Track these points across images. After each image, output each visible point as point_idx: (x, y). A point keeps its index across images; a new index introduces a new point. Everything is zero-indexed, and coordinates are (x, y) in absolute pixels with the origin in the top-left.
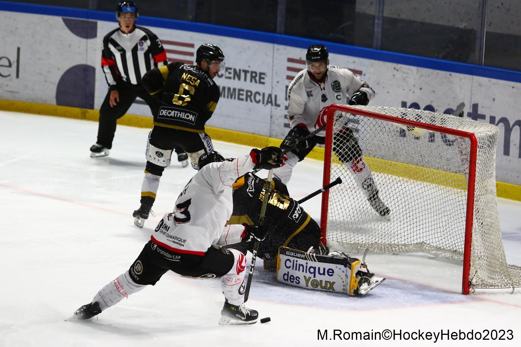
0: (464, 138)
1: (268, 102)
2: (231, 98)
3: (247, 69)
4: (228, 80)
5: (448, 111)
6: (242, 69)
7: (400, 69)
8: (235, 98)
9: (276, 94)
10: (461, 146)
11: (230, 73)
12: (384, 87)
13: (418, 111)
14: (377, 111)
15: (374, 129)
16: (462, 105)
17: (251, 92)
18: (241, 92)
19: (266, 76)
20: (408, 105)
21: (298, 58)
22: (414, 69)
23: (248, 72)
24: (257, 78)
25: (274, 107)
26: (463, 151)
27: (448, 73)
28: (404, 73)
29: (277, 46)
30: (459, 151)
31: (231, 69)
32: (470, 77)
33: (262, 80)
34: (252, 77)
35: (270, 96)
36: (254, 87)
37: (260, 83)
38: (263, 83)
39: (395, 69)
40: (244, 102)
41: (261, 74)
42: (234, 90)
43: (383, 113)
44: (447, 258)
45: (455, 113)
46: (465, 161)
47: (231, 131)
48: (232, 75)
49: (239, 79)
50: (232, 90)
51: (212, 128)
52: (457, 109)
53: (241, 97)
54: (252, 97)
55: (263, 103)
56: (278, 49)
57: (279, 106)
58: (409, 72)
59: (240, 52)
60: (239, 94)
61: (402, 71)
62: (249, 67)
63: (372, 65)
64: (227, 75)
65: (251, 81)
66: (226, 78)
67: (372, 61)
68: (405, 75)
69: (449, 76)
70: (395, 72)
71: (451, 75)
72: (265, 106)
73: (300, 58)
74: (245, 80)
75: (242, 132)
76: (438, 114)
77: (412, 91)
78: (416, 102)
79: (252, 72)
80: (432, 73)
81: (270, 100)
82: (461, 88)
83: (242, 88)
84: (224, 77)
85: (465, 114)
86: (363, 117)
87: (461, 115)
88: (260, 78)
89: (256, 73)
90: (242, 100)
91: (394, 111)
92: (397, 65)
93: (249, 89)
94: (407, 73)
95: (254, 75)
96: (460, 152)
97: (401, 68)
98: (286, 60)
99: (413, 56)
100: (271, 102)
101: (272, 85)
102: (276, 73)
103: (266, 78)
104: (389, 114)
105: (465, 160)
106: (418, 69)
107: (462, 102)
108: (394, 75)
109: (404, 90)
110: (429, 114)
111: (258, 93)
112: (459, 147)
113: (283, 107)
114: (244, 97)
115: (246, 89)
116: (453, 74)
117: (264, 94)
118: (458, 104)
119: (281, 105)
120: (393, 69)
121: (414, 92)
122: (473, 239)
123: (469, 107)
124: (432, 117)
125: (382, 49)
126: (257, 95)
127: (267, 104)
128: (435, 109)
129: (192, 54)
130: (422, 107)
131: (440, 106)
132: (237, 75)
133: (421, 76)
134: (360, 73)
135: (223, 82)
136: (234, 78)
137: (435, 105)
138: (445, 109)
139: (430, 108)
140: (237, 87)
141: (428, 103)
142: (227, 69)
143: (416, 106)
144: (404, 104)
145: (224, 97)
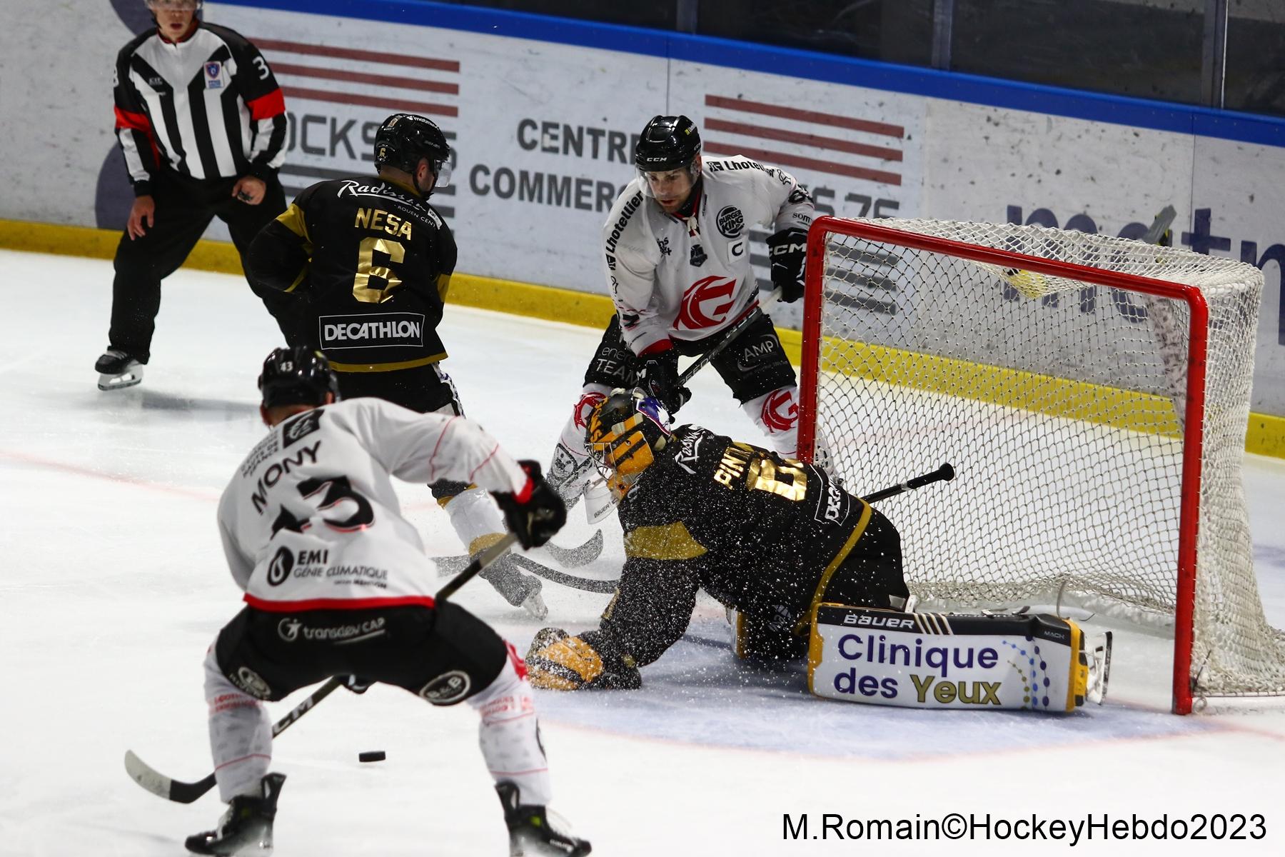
0: (1171, 300)
2: (559, 203)
3: (599, 125)
4: (549, 155)
5: (1133, 231)
6: (585, 126)
7: (1002, 121)
8: (568, 204)
10: (1162, 323)
11: (554, 137)
12: (960, 170)
13: (1047, 232)
14: (940, 234)
15: (930, 281)
16: (1168, 214)
17: (610, 186)
18: (585, 188)
20: (1025, 217)
21: (735, 97)
22: (1039, 119)
23: (602, 133)
26: (1168, 335)
27: (1131, 129)
28: (1015, 130)
29: (677, 65)
30: (1158, 335)
31: (556, 126)
32: (1190, 138)
34: (612, 147)
36: (618, 174)
39: (989, 119)
40: (594, 213)
42: (567, 181)
43: (955, 237)
44: (1127, 618)
45: (1150, 235)
46: (1172, 361)
47: (560, 291)
48: (559, 144)
49: (579, 153)
50: (560, 181)
51: (508, 283)
52: (1154, 226)
53: (584, 200)
56: (680, 73)
58: (1028, 127)
59: (582, 82)
60: (580, 193)
61: (1008, 125)
62: (605, 120)
63: (929, 112)
64: (548, 142)
65: (611, 158)
66: (544, 149)
67: (929, 100)
68: (1018, 136)
69: (1132, 138)
70: (989, 128)
71: (1136, 135)
73: (740, 96)
74: (595, 155)
75: (589, 293)
76: (1101, 239)
77: (1035, 179)
78: (1046, 206)
79: (613, 135)
80: (1087, 131)
82: (1165, 170)
83: (586, 177)
84: (539, 148)
85: (1177, 238)
86: (903, 249)
87: (1165, 241)
89: (622, 136)
90: (588, 207)
91: (984, 231)
92: (996, 111)
93: (605, 178)
94: (1023, 131)
95: (618, 141)
96: (1161, 338)
97: (1005, 117)
98: (703, 100)
99: (1036, 87)
104: (970, 240)
105: (1174, 357)
106: (1049, 120)
107: (1167, 205)
108: (987, 138)
109: (1013, 175)
110: (1075, 238)
112: (1157, 326)
114: (592, 200)
115: (596, 179)
116: (1144, 132)
118: (1158, 211)
120: (984, 120)
121: (1039, 181)
122: (1200, 566)
123: (1186, 219)
124: (1084, 246)
125: (954, 68)
128: (1098, 227)
129: (453, 89)
130: (1063, 219)
131: (1109, 217)
132: (573, 141)
133: (1059, 138)
134: (897, 132)
135: (536, 162)
136: (566, 152)
137: (1095, 215)
138: (1123, 225)
139: (1083, 223)
140: (575, 175)
141: (1081, 211)
142: (547, 126)
143: (1045, 217)
144: (1014, 215)
145: (540, 200)
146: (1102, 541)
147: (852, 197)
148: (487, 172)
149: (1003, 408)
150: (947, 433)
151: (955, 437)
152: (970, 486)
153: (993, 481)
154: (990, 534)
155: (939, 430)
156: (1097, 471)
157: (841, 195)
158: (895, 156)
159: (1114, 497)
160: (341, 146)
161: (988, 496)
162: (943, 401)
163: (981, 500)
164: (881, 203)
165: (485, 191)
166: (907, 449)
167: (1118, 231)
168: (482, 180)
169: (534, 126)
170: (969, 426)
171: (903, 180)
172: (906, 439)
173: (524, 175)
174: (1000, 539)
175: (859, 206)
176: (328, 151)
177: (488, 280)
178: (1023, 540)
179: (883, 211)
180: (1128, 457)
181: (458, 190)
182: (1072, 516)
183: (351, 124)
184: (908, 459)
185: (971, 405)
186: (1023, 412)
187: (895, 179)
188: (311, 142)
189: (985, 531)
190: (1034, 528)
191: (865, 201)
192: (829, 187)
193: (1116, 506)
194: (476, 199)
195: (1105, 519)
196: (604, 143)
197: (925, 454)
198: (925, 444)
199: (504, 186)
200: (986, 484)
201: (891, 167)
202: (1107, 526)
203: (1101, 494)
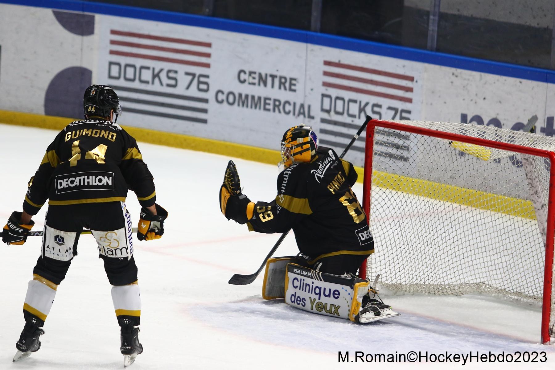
1: (300, 113)
2: (256, 108)
3: (275, 73)
4: (252, 86)
5: (518, 127)
6: (269, 72)
7: (459, 75)
8: (260, 108)
9: (309, 103)
11: (254, 78)
12: (439, 97)
13: (479, 127)
15: (422, 148)
16: (534, 119)
17: (279, 101)
18: (268, 101)
19: (298, 82)
20: (469, 119)
21: (337, 61)
22: (476, 74)
23: (276, 76)
24: (287, 85)
25: (307, 119)
27: (518, 80)
28: (465, 79)
29: (311, 46)
31: (255, 73)
32: (544, 84)
33: (293, 87)
34: (280, 83)
35: (302, 106)
36: (283, 95)
37: (291, 90)
38: (294, 91)
39: (453, 74)
40: (271, 113)
41: (291, 79)
42: (260, 98)
45: (526, 128)
47: (255, 148)
48: (256, 81)
49: (265, 85)
50: (256, 99)
52: (528, 124)
53: (267, 107)
54: (281, 108)
55: (294, 114)
56: (312, 50)
57: (313, 118)
58: (471, 78)
59: (267, 53)
60: (265, 104)
61: (462, 77)
62: (277, 70)
63: (426, 70)
64: (251, 80)
65: (280, 88)
66: (250, 84)
67: (426, 65)
68: (466, 82)
69: (519, 84)
70: (453, 78)
71: (521, 82)
72: (296, 118)
73: (339, 61)
74: (273, 86)
75: (269, 149)
77: (474, 101)
78: (479, 114)
79: (281, 78)
80: (498, 80)
81: (302, 111)
82: (533, 99)
83: (269, 96)
84: (247, 83)
85: (538, 130)
87: (533, 131)
88: (291, 84)
89: (285, 78)
90: (269, 110)
92: (456, 70)
93: (277, 97)
94: (469, 80)
95: (283, 80)
97: (461, 73)
98: (322, 62)
99: (475, 60)
100: (304, 114)
101: (305, 93)
102: (310, 79)
103: (297, 84)
106: (481, 76)
107: (534, 114)
108: (452, 83)
109: (464, 100)
111: (287, 102)
113: (317, 120)
114: (271, 107)
115: (273, 97)
116: (525, 81)
117: (295, 104)
118: (529, 117)
119: (316, 117)
120: (451, 74)
121: (476, 103)
123: (542, 121)
125: (438, 50)
126: (287, 105)
127: (299, 115)
128: (502, 124)
129: (208, 55)
130: (486, 121)
131: (508, 120)
132: (262, 80)
133: (485, 83)
134: (411, 79)
135: (246, 89)
136: (259, 84)
137: (501, 118)
138: (514, 123)
139: (496, 122)
140: (263, 95)
141: (494, 116)
142: (251, 73)
143: (478, 120)
144: (464, 118)
145: (247, 106)
146: (506, 269)
147: (390, 108)
148: (223, 93)
149: (460, 206)
150: (433, 216)
151: (437, 218)
152: (444, 241)
153: (455, 239)
154: (453, 264)
155: (429, 215)
156: (503, 237)
157: (385, 107)
158: (410, 90)
159: (511, 249)
160: (157, 80)
161: (452, 246)
162: (430, 202)
163: (449, 248)
164: (402, 111)
165: (221, 102)
166: (414, 224)
167: (511, 126)
168: (221, 97)
169: (245, 73)
170: (443, 213)
171: (413, 101)
172: (413, 220)
173: (240, 95)
174: (458, 266)
175: (393, 113)
176: (151, 82)
177: (222, 142)
178: (469, 266)
179: (404, 115)
180: (518, 230)
181: (210, 101)
182: (492, 257)
183: (161, 70)
184: (415, 229)
185: (444, 204)
186: (470, 208)
187: (410, 100)
188: (144, 78)
189: (451, 262)
190: (474, 261)
191: (396, 110)
192: (380, 103)
193: (512, 253)
194: (217, 105)
195: (507, 259)
196: (277, 81)
197: (423, 226)
198: (422, 222)
199: (231, 99)
200: (452, 240)
201: (408, 95)
202: (508, 263)
203: (505, 248)
